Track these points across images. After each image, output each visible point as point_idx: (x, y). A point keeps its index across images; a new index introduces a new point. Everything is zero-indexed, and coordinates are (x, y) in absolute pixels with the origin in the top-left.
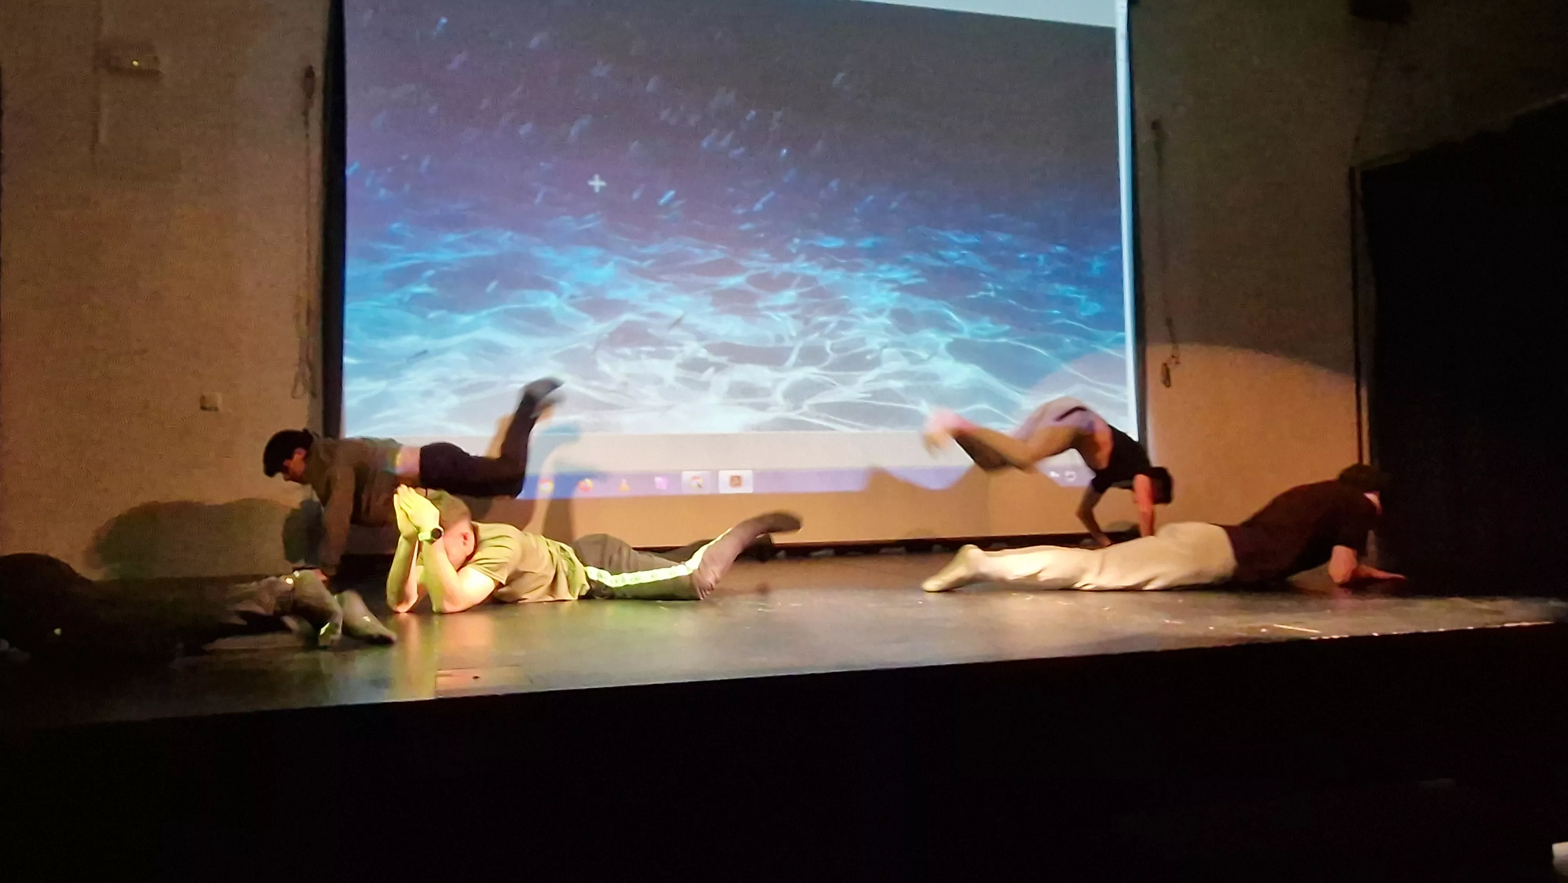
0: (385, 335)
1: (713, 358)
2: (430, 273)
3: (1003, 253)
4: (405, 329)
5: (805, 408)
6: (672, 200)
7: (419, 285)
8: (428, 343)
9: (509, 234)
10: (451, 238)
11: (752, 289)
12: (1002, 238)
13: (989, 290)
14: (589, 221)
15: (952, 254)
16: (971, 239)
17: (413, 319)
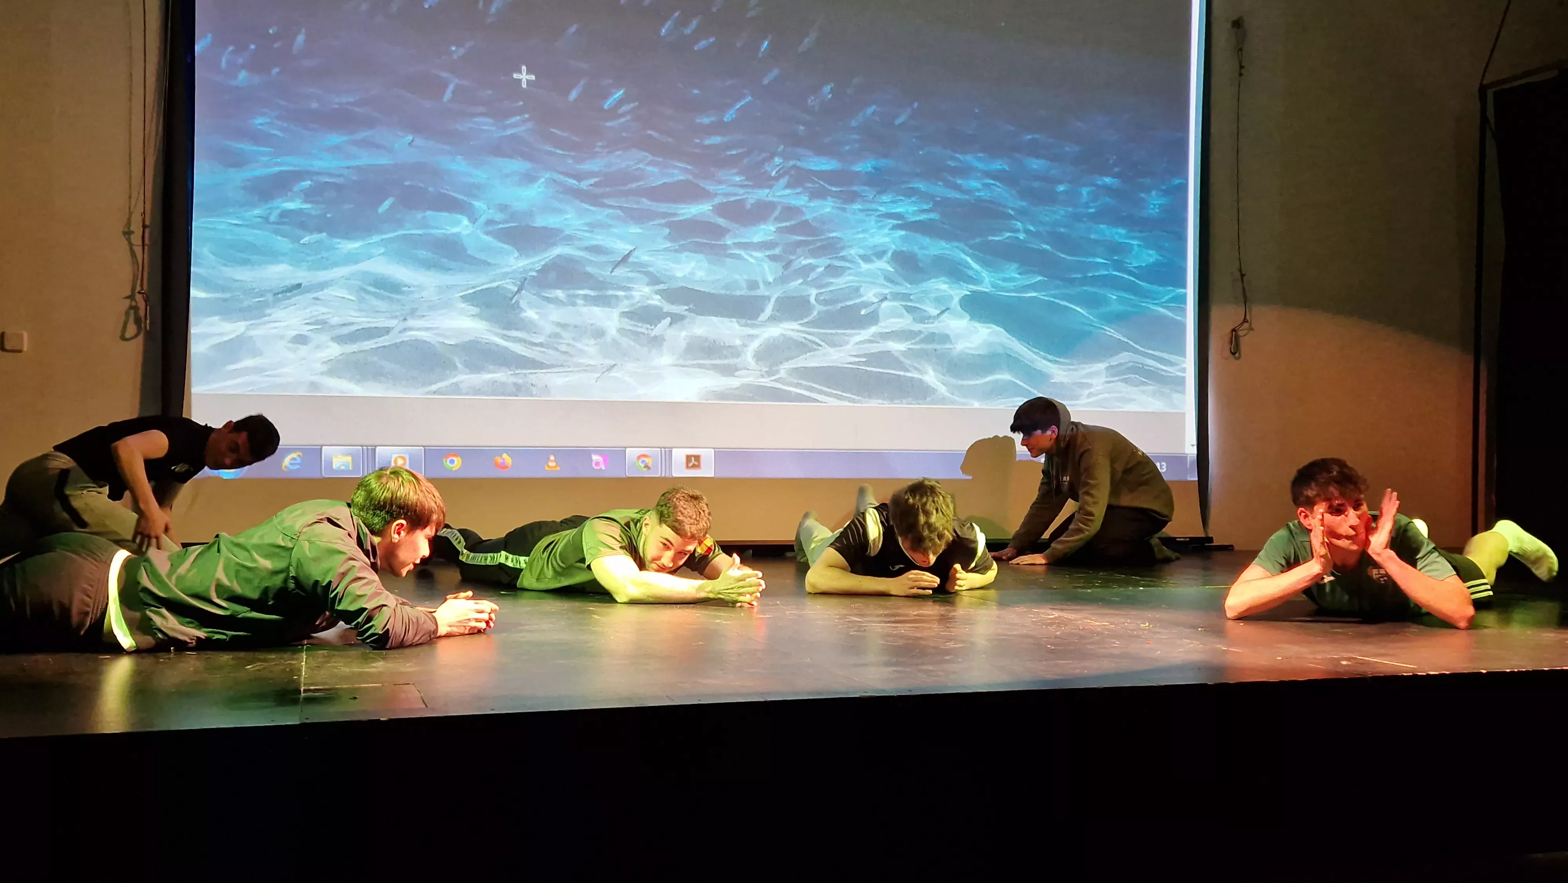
0: (245, 262)
1: (668, 308)
2: (307, 184)
3: (1036, 184)
4: (272, 256)
5: (782, 374)
6: (621, 102)
7: (292, 200)
8: (302, 276)
9: (410, 138)
10: (335, 139)
11: (721, 221)
12: (1036, 164)
13: (1018, 231)
14: (514, 125)
15: (974, 184)
16: (998, 165)
17: (283, 243)
